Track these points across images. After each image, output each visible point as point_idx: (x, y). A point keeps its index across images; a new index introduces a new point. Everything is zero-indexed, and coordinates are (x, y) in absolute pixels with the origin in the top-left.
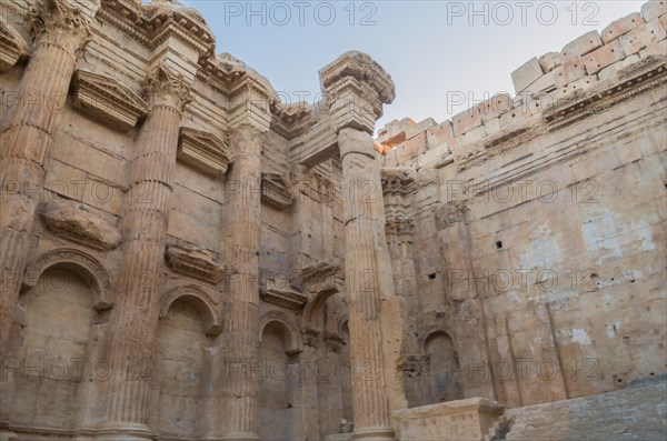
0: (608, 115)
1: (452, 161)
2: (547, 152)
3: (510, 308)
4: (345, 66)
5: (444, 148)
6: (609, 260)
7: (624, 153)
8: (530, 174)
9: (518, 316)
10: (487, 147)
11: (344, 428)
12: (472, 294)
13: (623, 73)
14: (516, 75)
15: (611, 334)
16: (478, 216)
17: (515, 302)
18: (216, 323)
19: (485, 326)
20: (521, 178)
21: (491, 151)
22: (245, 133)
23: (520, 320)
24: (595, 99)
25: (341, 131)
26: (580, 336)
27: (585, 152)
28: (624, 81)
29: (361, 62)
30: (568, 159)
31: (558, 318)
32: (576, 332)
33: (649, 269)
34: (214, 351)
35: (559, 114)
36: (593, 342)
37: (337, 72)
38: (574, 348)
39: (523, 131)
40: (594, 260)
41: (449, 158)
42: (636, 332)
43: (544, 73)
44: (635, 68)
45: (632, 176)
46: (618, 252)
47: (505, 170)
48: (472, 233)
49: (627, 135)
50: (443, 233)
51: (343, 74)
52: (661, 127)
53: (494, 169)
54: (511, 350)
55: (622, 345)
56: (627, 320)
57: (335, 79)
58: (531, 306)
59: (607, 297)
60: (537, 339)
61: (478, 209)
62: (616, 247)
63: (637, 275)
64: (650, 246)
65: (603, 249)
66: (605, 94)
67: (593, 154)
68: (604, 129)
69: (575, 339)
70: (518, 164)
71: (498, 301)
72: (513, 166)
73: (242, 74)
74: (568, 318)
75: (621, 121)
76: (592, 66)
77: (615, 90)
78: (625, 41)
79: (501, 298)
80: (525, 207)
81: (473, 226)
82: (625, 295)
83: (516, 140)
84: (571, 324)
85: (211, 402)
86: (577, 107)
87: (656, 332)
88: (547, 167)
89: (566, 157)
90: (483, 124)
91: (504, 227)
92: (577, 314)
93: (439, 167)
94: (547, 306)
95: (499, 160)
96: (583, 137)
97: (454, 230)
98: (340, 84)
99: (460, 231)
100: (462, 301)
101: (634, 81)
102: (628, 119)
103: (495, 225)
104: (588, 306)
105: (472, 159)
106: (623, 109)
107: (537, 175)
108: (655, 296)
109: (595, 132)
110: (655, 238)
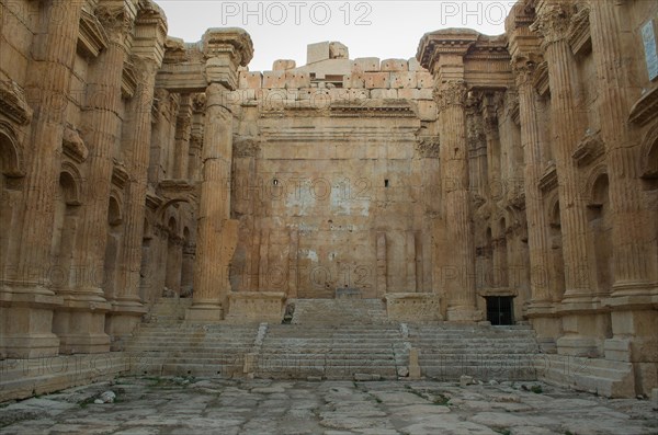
0: (368, 122)
1: (255, 106)
2: (324, 130)
3: (274, 227)
4: (233, 38)
5: (251, 93)
6: (341, 215)
7: (369, 152)
8: (310, 141)
9: (277, 234)
10: (286, 109)
11: (168, 294)
12: (250, 211)
13: (387, 101)
14: (311, 48)
15: (331, 259)
16: (266, 157)
17: (277, 224)
18: (121, 217)
19: (253, 235)
20: (302, 141)
21: (288, 113)
22: (149, 66)
23: (278, 236)
24: (366, 109)
25: (213, 84)
26: (313, 256)
27: (347, 141)
28: (385, 106)
29: (244, 39)
30: (336, 141)
31: (302, 242)
32: (311, 252)
33: (362, 226)
34: (118, 237)
35: (341, 109)
36: (320, 261)
37: (225, 38)
38: (308, 262)
39: (313, 109)
40: (333, 212)
41: (253, 102)
42: (345, 261)
43: (330, 57)
44: (394, 102)
45: (369, 169)
46: (348, 211)
47: (293, 131)
48: (259, 167)
49: (375, 141)
50: (238, 160)
51: (228, 42)
52: (394, 144)
53: (287, 127)
54: (268, 255)
55: (335, 266)
56: (341, 253)
57: (220, 42)
58: (287, 230)
59: (335, 237)
60: (287, 252)
61: (267, 152)
62: (348, 207)
63: (354, 228)
64: (367, 214)
65: (340, 207)
66: (372, 109)
67: (352, 144)
68: (363, 130)
69: (309, 257)
70: (303, 130)
71: (265, 220)
72: (299, 130)
73: (155, 13)
74: (308, 243)
75: (374, 130)
76: (370, 84)
77: (378, 109)
78: (393, 76)
79: (269, 219)
80: (300, 163)
81: (260, 162)
82: (345, 239)
83: (307, 113)
84: (309, 247)
85: (116, 273)
86: (353, 109)
87: (355, 263)
88: (322, 141)
89: (335, 140)
90: (286, 88)
91: (282, 171)
92: (314, 242)
93: (243, 106)
94: (298, 232)
95: (290, 122)
96: (349, 130)
97: (247, 161)
98: (222, 47)
99: (251, 163)
100: (242, 214)
101: (391, 109)
102: (378, 130)
103: (276, 168)
104: (322, 239)
105: (273, 112)
106: (378, 122)
107: (314, 143)
108: (361, 243)
109: (357, 130)
110: (370, 210)
